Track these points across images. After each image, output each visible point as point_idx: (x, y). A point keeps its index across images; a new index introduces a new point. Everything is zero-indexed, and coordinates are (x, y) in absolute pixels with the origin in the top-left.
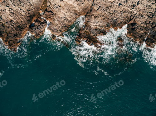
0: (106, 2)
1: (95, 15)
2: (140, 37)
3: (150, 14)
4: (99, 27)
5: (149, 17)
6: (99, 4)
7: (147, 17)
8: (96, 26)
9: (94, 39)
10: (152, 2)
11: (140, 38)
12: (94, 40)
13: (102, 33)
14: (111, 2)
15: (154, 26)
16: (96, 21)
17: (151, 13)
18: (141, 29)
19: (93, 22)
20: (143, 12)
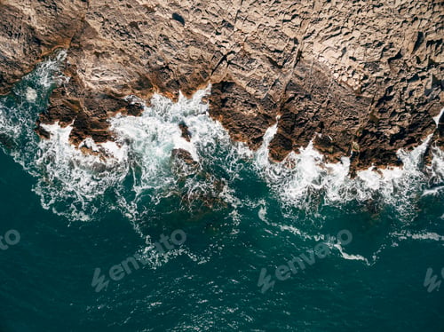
0: (129, 6)
1: (99, 48)
2: (245, 129)
3: (277, 55)
4: (113, 89)
5: (274, 64)
6: (103, 10)
7: (267, 66)
8: (102, 83)
9: (95, 125)
10: (282, 17)
11: (245, 131)
12: (95, 130)
13: (124, 109)
14: (149, 9)
15: (291, 95)
16: (99, 68)
17: (281, 52)
18: (246, 102)
19: (90, 70)
20: (254, 46)
